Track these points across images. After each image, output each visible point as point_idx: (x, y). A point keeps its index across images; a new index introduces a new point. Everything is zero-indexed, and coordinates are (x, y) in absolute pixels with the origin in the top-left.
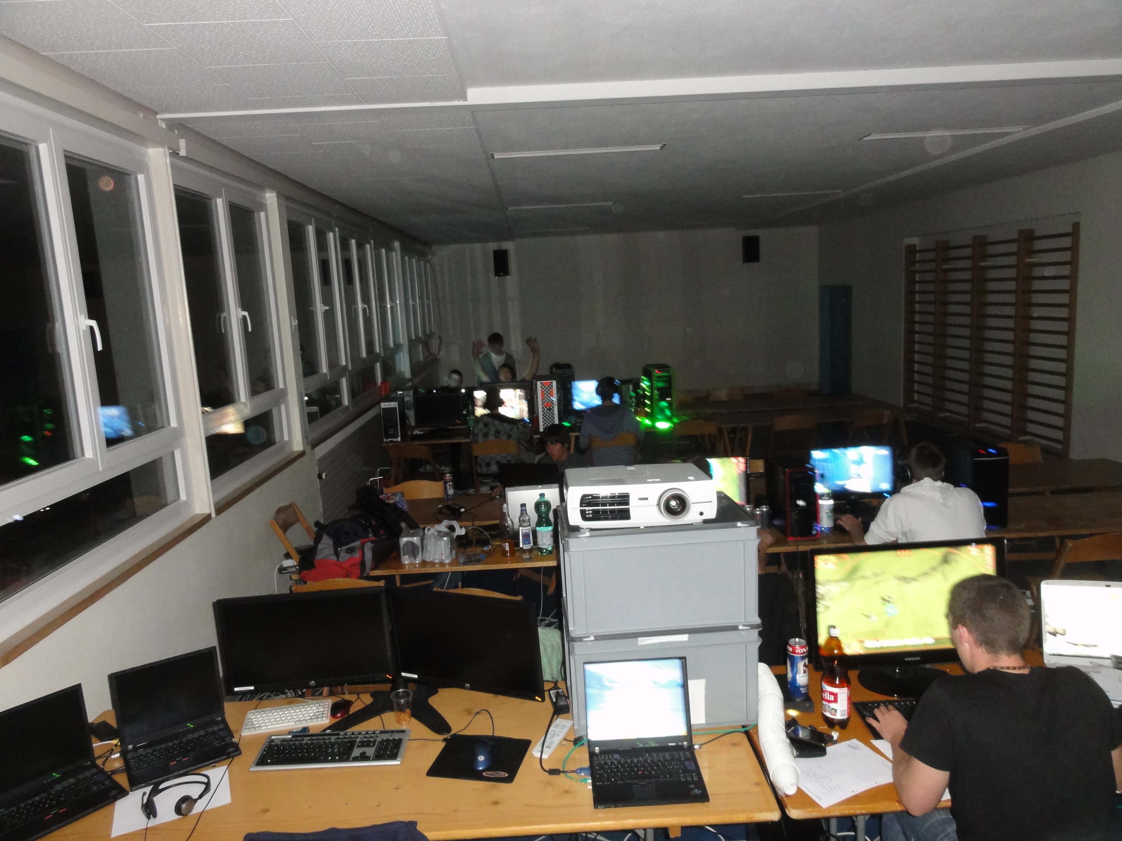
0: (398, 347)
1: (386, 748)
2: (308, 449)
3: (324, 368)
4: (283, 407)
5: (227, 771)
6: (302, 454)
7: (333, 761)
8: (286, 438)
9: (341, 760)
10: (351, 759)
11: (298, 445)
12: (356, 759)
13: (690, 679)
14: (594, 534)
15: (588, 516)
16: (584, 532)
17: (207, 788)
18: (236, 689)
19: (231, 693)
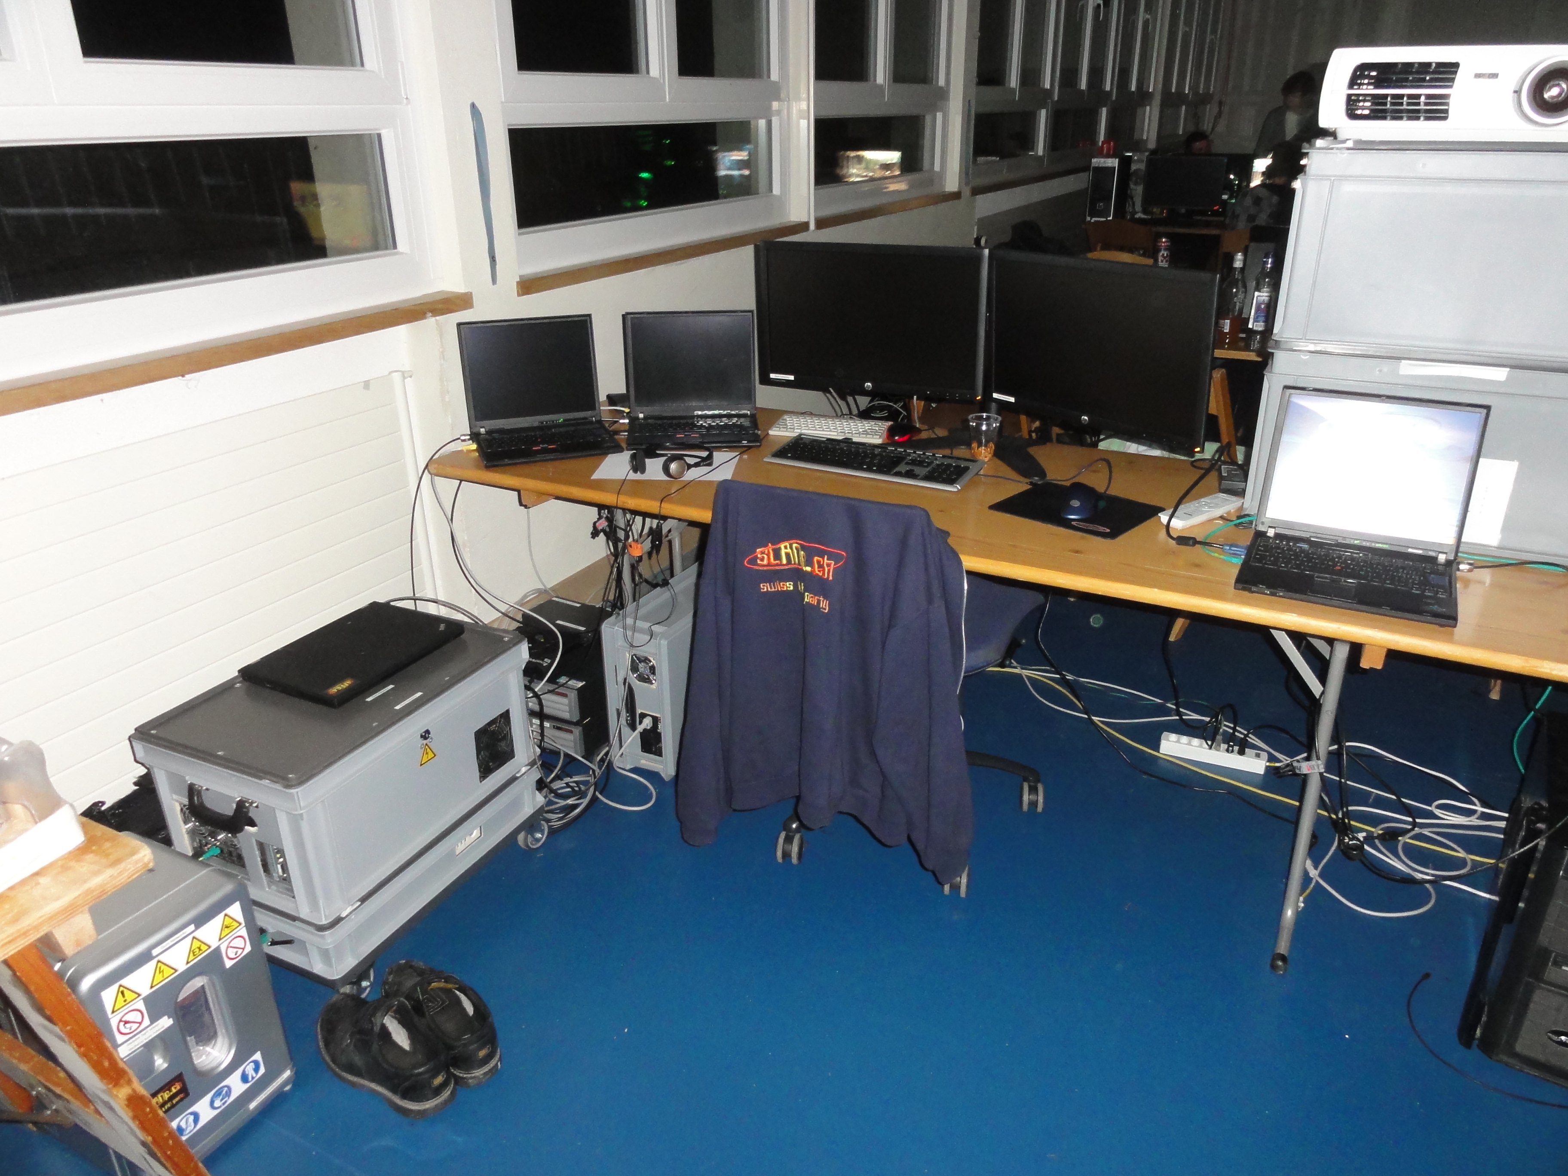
0: (1144, 96)
1: (944, 471)
2: (967, 192)
3: (1014, 80)
4: (939, 115)
5: (738, 457)
6: (956, 196)
7: (869, 470)
8: (937, 167)
9: (880, 471)
10: (892, 473)
11: (952, 183)
12: (899, 474)
13: (1485, 457)
14: (1363, 146)
15: (1359, 112)
16: (1344, 142)
17: (707, 461)
18: (772, 376)
19: (765, 380)
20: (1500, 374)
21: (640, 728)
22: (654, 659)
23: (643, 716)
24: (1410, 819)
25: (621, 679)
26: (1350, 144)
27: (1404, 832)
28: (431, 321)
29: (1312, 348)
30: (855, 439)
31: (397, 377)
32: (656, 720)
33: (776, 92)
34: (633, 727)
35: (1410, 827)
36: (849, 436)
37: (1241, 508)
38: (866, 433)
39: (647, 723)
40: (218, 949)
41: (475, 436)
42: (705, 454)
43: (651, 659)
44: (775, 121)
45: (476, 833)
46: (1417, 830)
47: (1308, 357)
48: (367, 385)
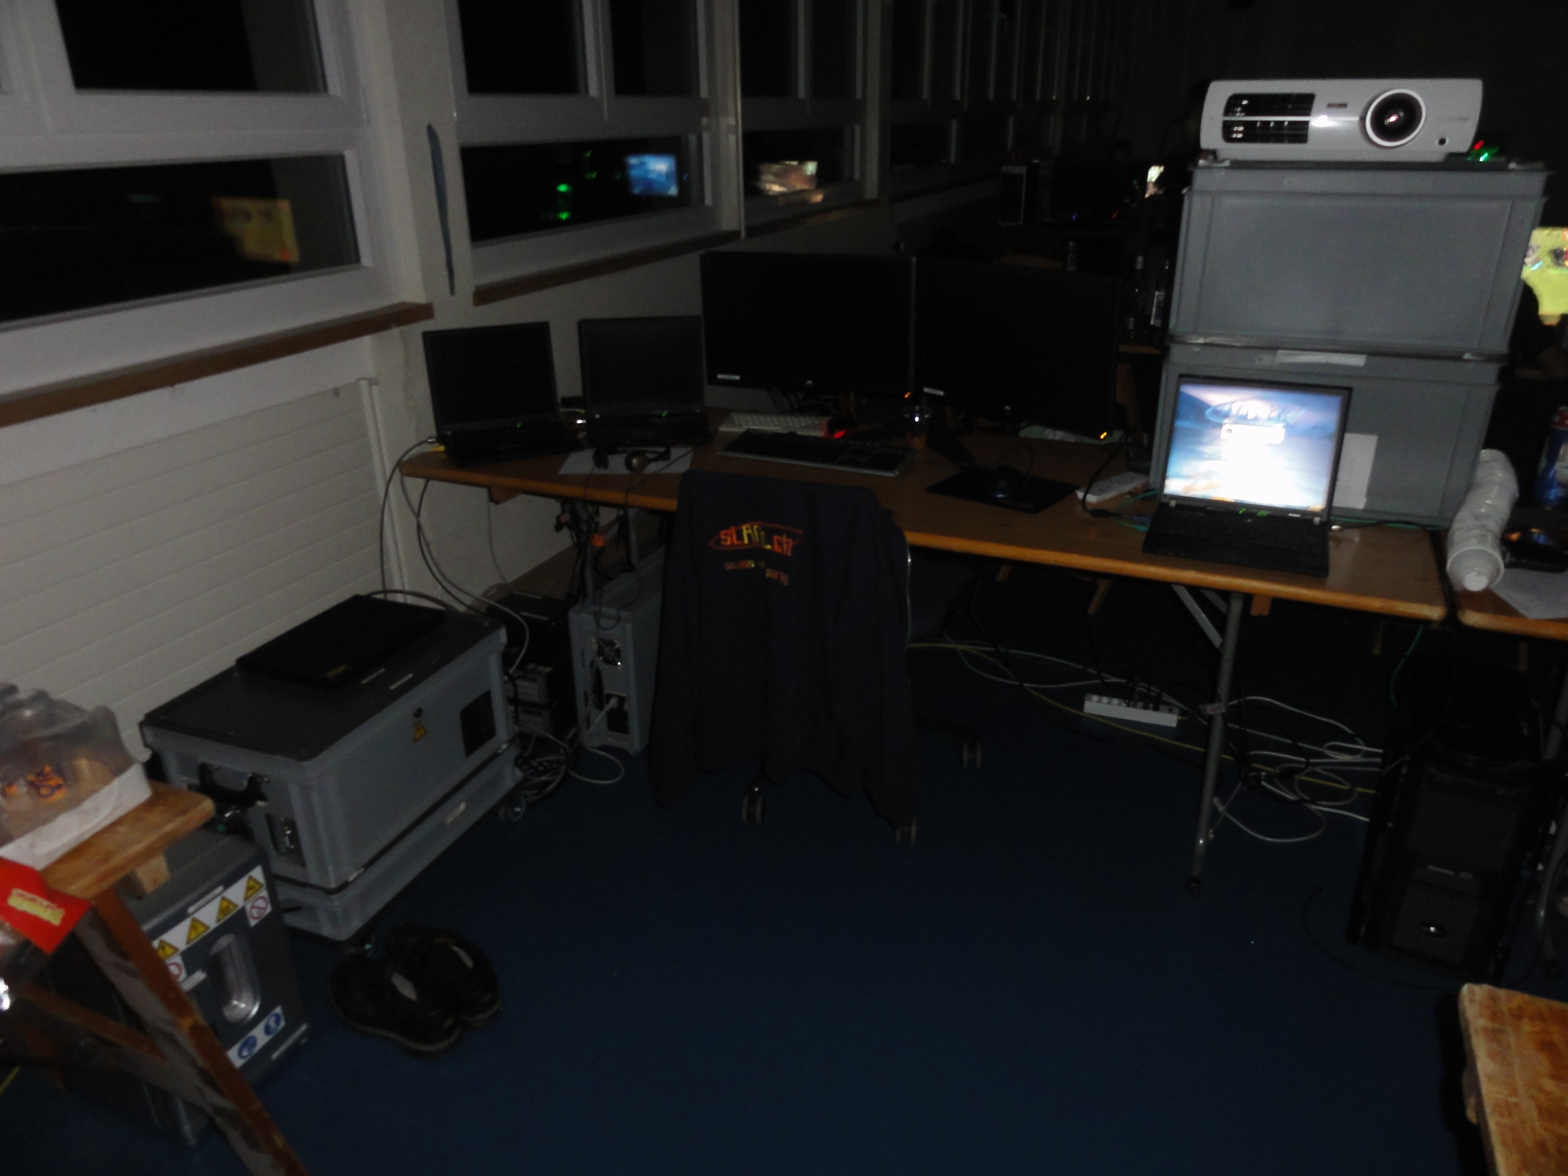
1: (883, 459)
2: (886, 199)
3: (926, 92)
5: (691, 452)
6: (876, 202)
7: (815, 461)
8: (857, 177)
9: (823, 462)
10: (836, 462)
11: (871, 191)
12: (842, 463)
13: (1349, 433)
14: (1238, 165)
15: (1234, 136)
16: (1223, 161)
17: (665, 456)
18: (720, 376)
19: (714, 381)
20: (1358, 361)
21: (608, 708)
22: (619, 642)
23: (610, 696)
24: (1303, 760)
25: (587, 663)
26: (1227, 163)
27: (1299, 771)
28: (395, 332)
29: (1201, 341)
30: (800, 433)
31: (364, 385)
32: (622, 700)
33: (705, 108)
34: (601, 708)
35: (1303, 766)
36: (792, 430)
37: (1147, 484)
38: (808, 427)
39: (613, 702)
40: (243, 910)
41: (441, 438)
42: (662, 450)
43: (617, 642)
44: (706, 136)
45: (462, 806)
46: (1310, 768)
47: (1198, 349)
48: (336, 392)
